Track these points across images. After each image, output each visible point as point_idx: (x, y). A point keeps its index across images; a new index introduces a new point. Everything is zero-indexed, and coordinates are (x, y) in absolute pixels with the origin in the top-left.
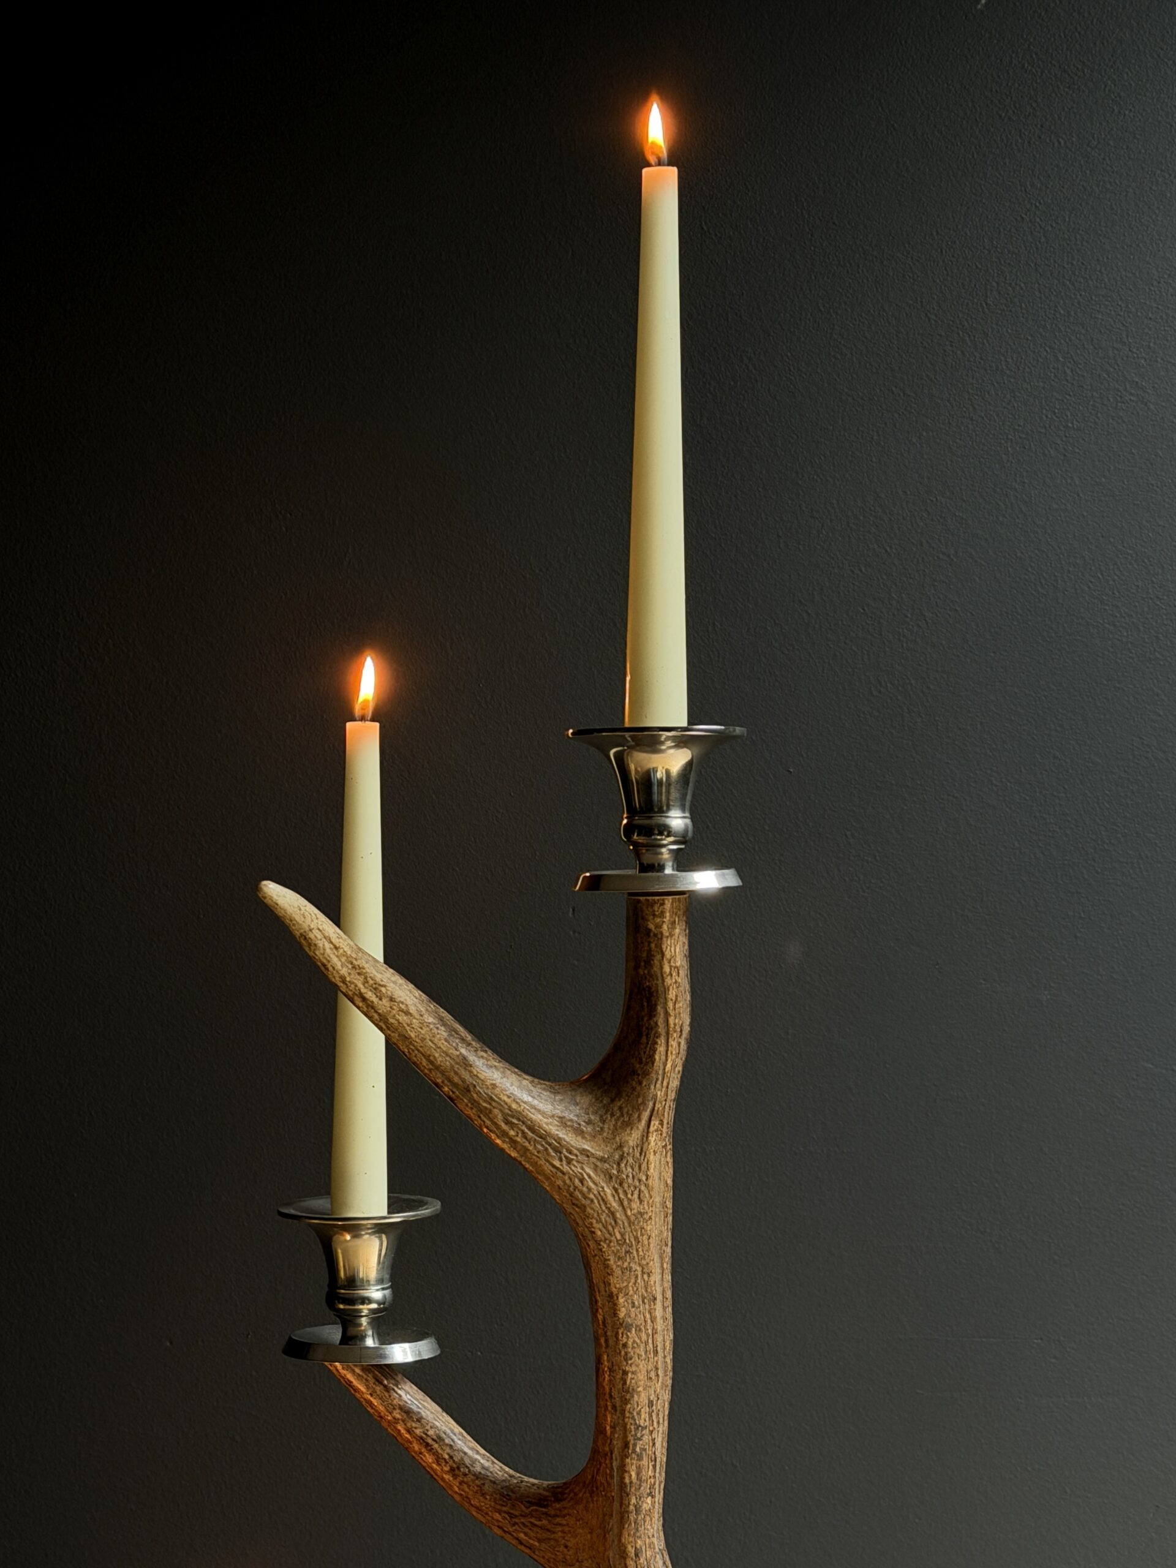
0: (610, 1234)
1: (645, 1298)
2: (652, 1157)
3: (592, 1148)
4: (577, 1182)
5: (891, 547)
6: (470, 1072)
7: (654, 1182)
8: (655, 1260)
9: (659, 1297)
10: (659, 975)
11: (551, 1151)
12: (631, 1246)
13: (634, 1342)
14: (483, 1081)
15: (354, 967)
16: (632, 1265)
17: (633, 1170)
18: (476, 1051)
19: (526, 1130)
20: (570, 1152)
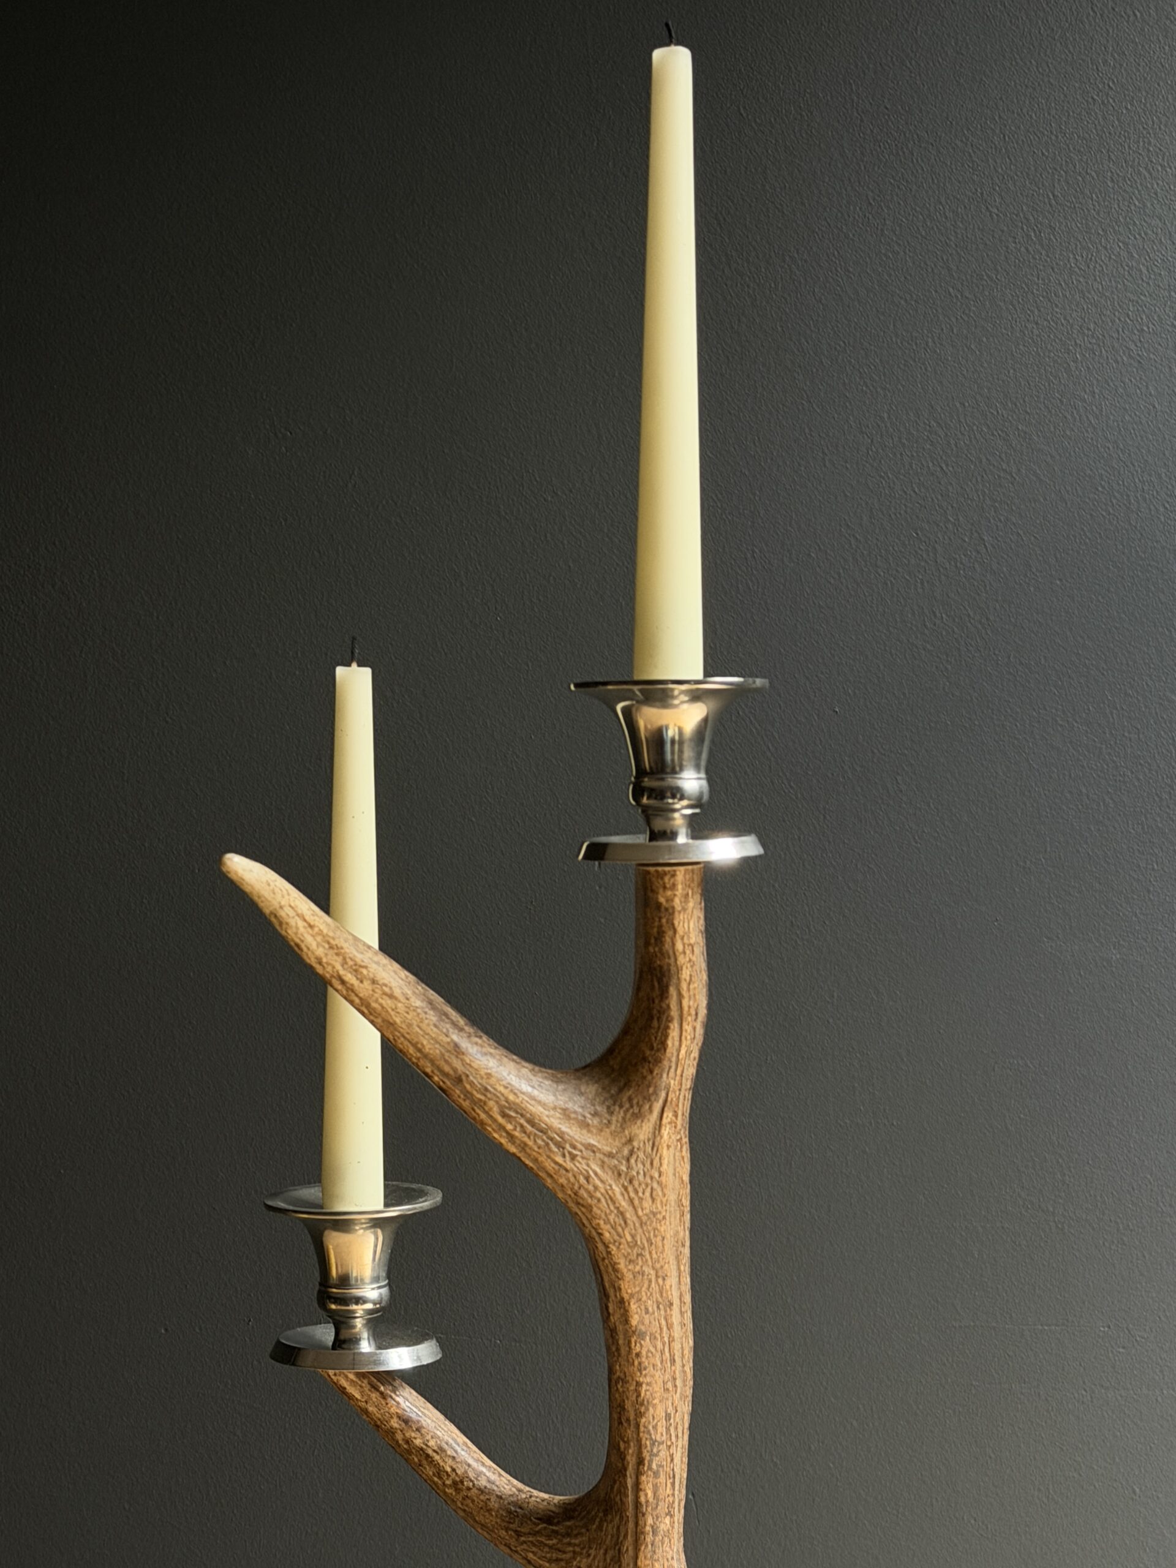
0: (620, 1236)
1: (660, 1303)
2: (665, 1152)
3: (599, 1142)
4: (582, 1180)
5: (947, 465)
6: (462, 1060)
7: (669, 1179)
8: (671, 1262)
9: (676, 1302)
10: (671, 953)
11: (552, 1146)
12: (643, 1248)
13: (649, 1351)
14: (476, 1070)
15: (331, 947)
16: (645, 1269)
17: (644, 1166)
18: (469, 1036)
19: (525, 1124)
20: (574, 1147)
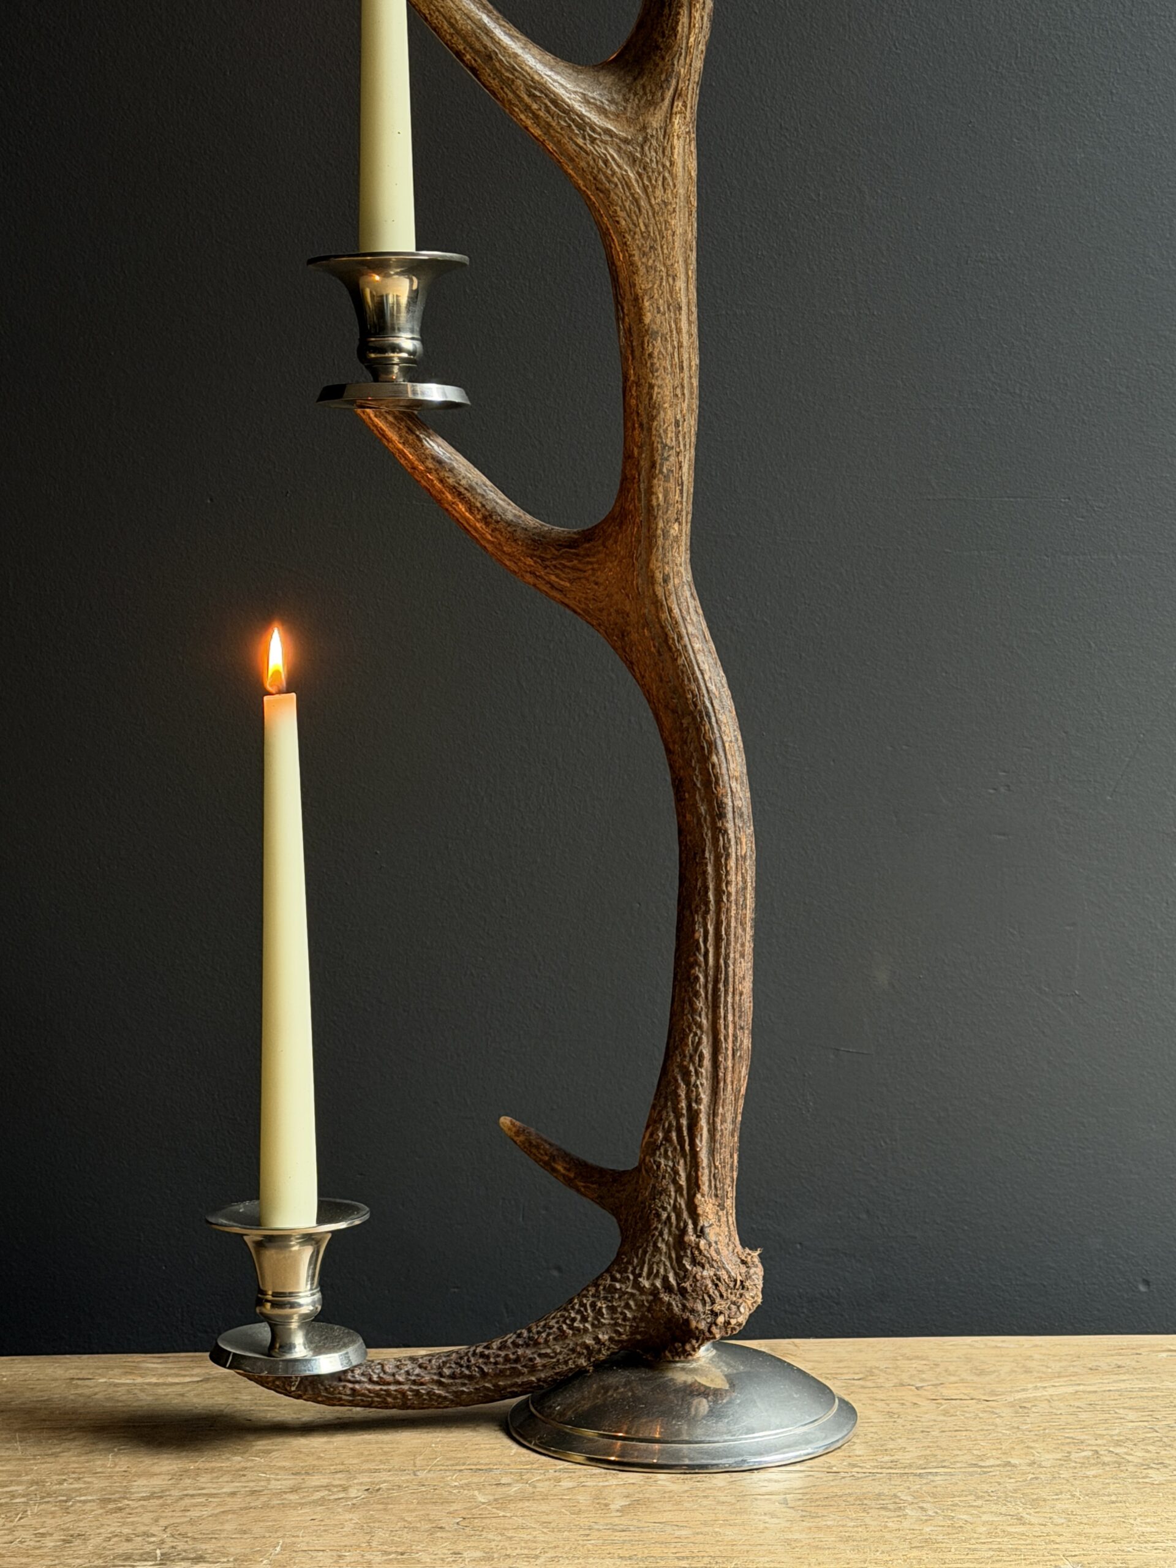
0: (634, 224)
1: (671, 304)
2: (675, 141)
3: (616, 128)
4: (601, 163)
6: (492, 39)
7: (679, 170)
8: (680, 264)
9: (685, 308)
11: (574, 127)
12: (655, 241)
13: (660, 351)
14: (504, 48)
16: (657, 264)
17: (657, 154)
18: (498, 19)
19: (549, 104)
20: (594, 130)
